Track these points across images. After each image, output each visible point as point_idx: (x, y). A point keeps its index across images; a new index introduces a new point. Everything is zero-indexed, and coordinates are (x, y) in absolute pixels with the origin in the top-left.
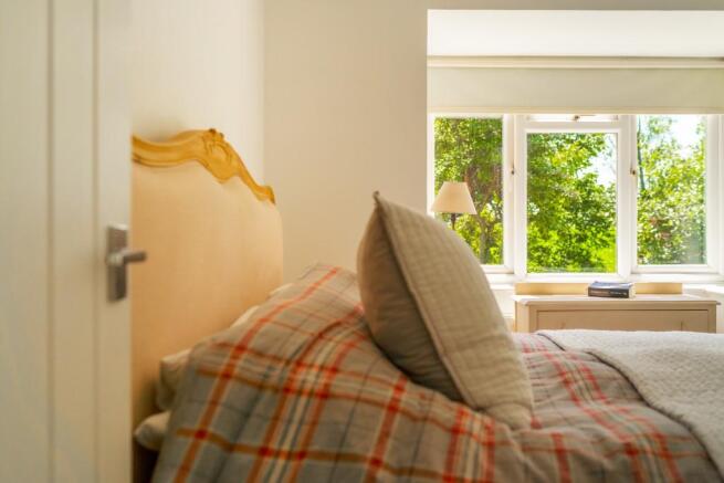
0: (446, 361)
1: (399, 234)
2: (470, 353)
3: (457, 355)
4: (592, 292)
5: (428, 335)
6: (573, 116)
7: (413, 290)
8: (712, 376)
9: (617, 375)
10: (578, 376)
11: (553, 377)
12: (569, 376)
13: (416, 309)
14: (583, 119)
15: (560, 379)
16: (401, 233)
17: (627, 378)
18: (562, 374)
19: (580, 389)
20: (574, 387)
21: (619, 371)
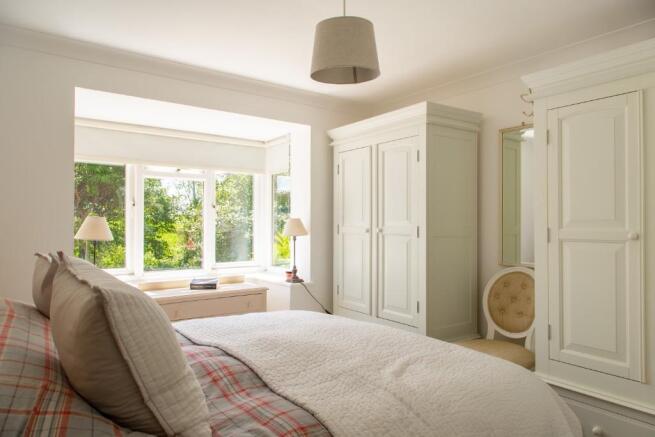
0: (150, 405)
1: (116, 313)
2: (169, 394)
3: (159, 398)
4: (193, 287)
5: (138, 387)
6: (176, 169)
7: (126, 357)
8: (299, 359)
9: (245, 368)
10: (221, 374)
11: (203, 377)
12: (215, 374)
13: (128, 370)
14: (182, 171)
15: (209, 379)
16: (117, 314)
17: (252, 370)
18: (209, 374)
19: (226, 384)
20: (221, 383)
21: (244, 363)
